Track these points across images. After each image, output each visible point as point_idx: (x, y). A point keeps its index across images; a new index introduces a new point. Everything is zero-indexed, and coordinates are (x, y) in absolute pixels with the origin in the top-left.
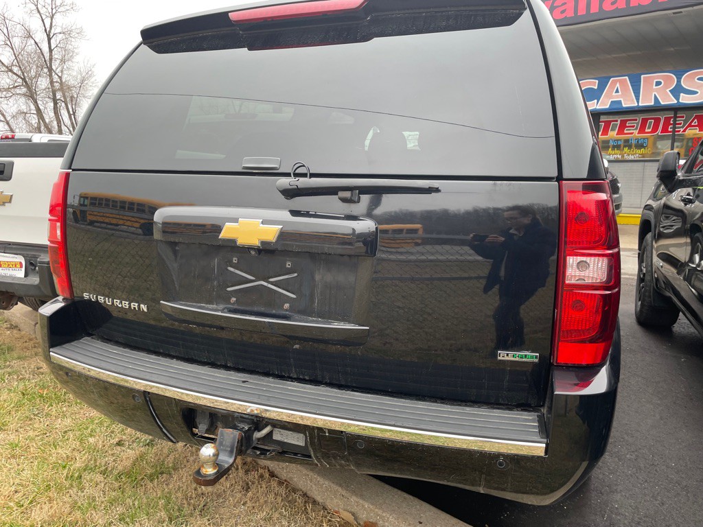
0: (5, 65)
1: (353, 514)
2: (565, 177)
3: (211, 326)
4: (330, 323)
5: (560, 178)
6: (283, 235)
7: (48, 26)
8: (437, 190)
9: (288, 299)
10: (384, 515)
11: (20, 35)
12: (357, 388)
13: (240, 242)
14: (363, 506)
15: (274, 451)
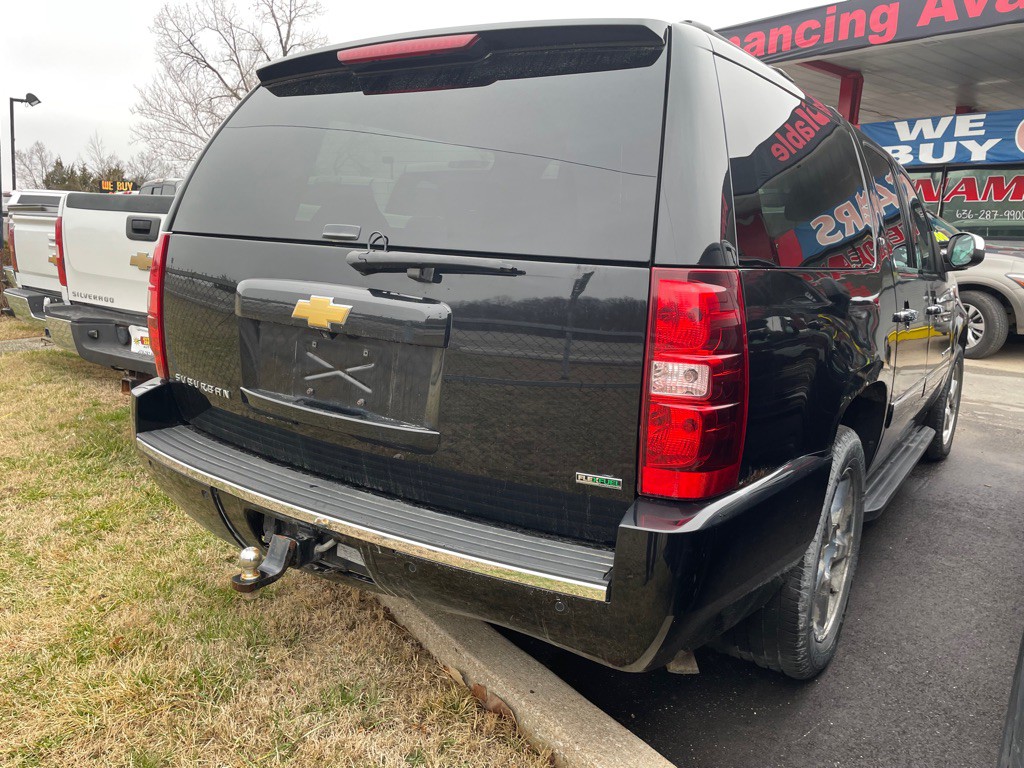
0: (229, 89)
1: (463, 674)
2: (656, 262)
3: (286, 420)
4: (398, 424)
5: (650, 264)
6: (352, 317)
7: (284, 35)
8: (522, 273)
9: (363, 394)
10: (493, 677)
11: (248, 47)
12: (434, 506)
13: (312, 322)
14: (474, 664)
15: (333, 569)
